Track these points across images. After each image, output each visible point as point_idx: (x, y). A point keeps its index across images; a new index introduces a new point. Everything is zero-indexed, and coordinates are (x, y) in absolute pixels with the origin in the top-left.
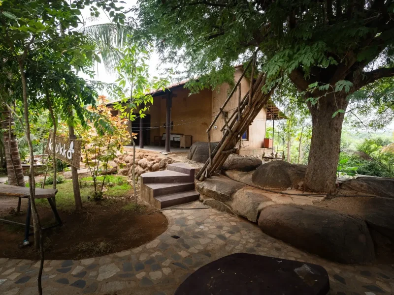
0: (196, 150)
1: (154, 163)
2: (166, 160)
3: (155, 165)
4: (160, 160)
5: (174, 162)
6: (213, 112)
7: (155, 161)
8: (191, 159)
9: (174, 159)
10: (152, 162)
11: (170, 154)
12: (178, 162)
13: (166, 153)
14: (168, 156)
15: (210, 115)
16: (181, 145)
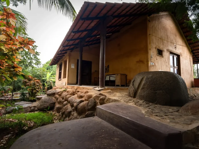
0: (143, 82)
1: (82, 101)
2: (97, 97)
3: (82, 104)
4: (90, 97)
5: (109, 100)
6: (149, 48)
7: (83, 99)
8: (134, 97)
9: (108, 96)
10: (81, 99)
11: (105, 89)
12: (115, 101)
13: (100, 89)
14: (101, 92)
15: (146, 51)
16: (116, 84)
